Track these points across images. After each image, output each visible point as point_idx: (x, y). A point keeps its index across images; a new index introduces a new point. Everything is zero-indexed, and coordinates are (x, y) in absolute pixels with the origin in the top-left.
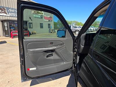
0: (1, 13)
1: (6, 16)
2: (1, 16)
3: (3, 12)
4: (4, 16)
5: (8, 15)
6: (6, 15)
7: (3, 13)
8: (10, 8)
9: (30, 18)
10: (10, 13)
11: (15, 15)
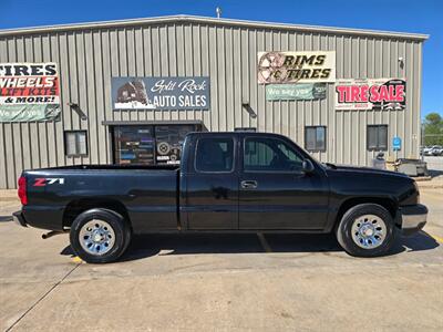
0: (127, 102)
1: (142, 110)
2: (126, 110)
3: (133, 95)
4: (135, 110)
5: (150, 106)
6: (144, 106)
7: (134, 99)
8: (157, 79)
9: (246, 106)
10: (156, 98)
11: (178, 101)
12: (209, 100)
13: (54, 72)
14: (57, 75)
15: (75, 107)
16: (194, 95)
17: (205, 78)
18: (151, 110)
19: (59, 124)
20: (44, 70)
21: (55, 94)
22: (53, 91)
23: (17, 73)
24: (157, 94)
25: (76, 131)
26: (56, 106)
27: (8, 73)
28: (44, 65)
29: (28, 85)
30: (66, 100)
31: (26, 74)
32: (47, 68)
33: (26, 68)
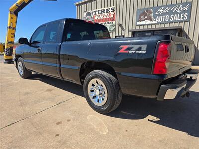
0: (143, 21)
1: (149, 25)
2: (142, 25)
3: (146, 17)
4: (146, 25)
5: (154, 22)
6: (151, 23)
7: (146, 19)
8: (161, 7)
10: (158, 17)
11: (170, 18)
12: (189, 16)
13: (114, 11)
14: (115, 12)
15: (120, 25)
16: (180, 14)
17: (189, 3)
18: (154, 24)
19: (114, 33)
20: (111, 10)
21: (113, 20)
22: (113, 19)
23: (102, 13)
24: (159, 15)
25: (120, 36)
26: (114, 26)
27: (99, 14)
28: (111, 8)
29: (105, 18)
30: (117, 23)
31: (105, 13)
32: (112, 9)
33: (104, 10)
